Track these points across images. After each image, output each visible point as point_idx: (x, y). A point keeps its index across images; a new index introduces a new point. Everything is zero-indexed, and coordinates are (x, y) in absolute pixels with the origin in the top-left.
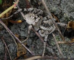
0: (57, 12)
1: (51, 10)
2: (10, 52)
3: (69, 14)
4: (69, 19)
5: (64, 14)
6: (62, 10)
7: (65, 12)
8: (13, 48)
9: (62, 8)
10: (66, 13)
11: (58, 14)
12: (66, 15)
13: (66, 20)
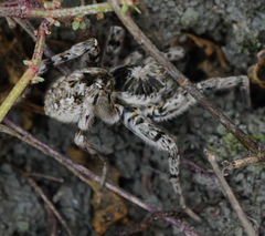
0: (206, 23)
1: (180, 24)
2: (68, 220)
3: (255, 24)
4: (259, 45)
5: (235, 26)
6: (220, 15)
7: (233, 17)
8: (76, 202)
9: (219, 8)
10: (241, 19)
11: (211, 28)
12: (240, 28)
13: (247, 52)
